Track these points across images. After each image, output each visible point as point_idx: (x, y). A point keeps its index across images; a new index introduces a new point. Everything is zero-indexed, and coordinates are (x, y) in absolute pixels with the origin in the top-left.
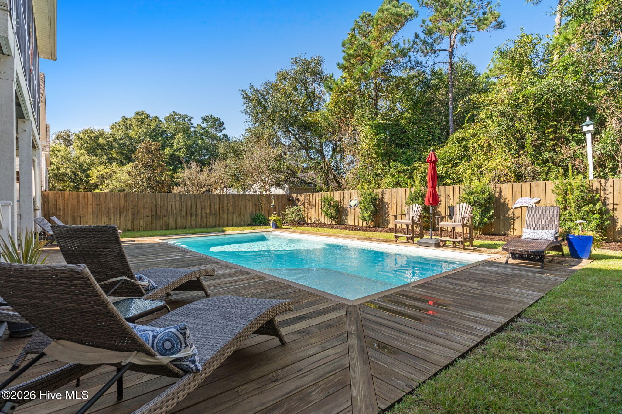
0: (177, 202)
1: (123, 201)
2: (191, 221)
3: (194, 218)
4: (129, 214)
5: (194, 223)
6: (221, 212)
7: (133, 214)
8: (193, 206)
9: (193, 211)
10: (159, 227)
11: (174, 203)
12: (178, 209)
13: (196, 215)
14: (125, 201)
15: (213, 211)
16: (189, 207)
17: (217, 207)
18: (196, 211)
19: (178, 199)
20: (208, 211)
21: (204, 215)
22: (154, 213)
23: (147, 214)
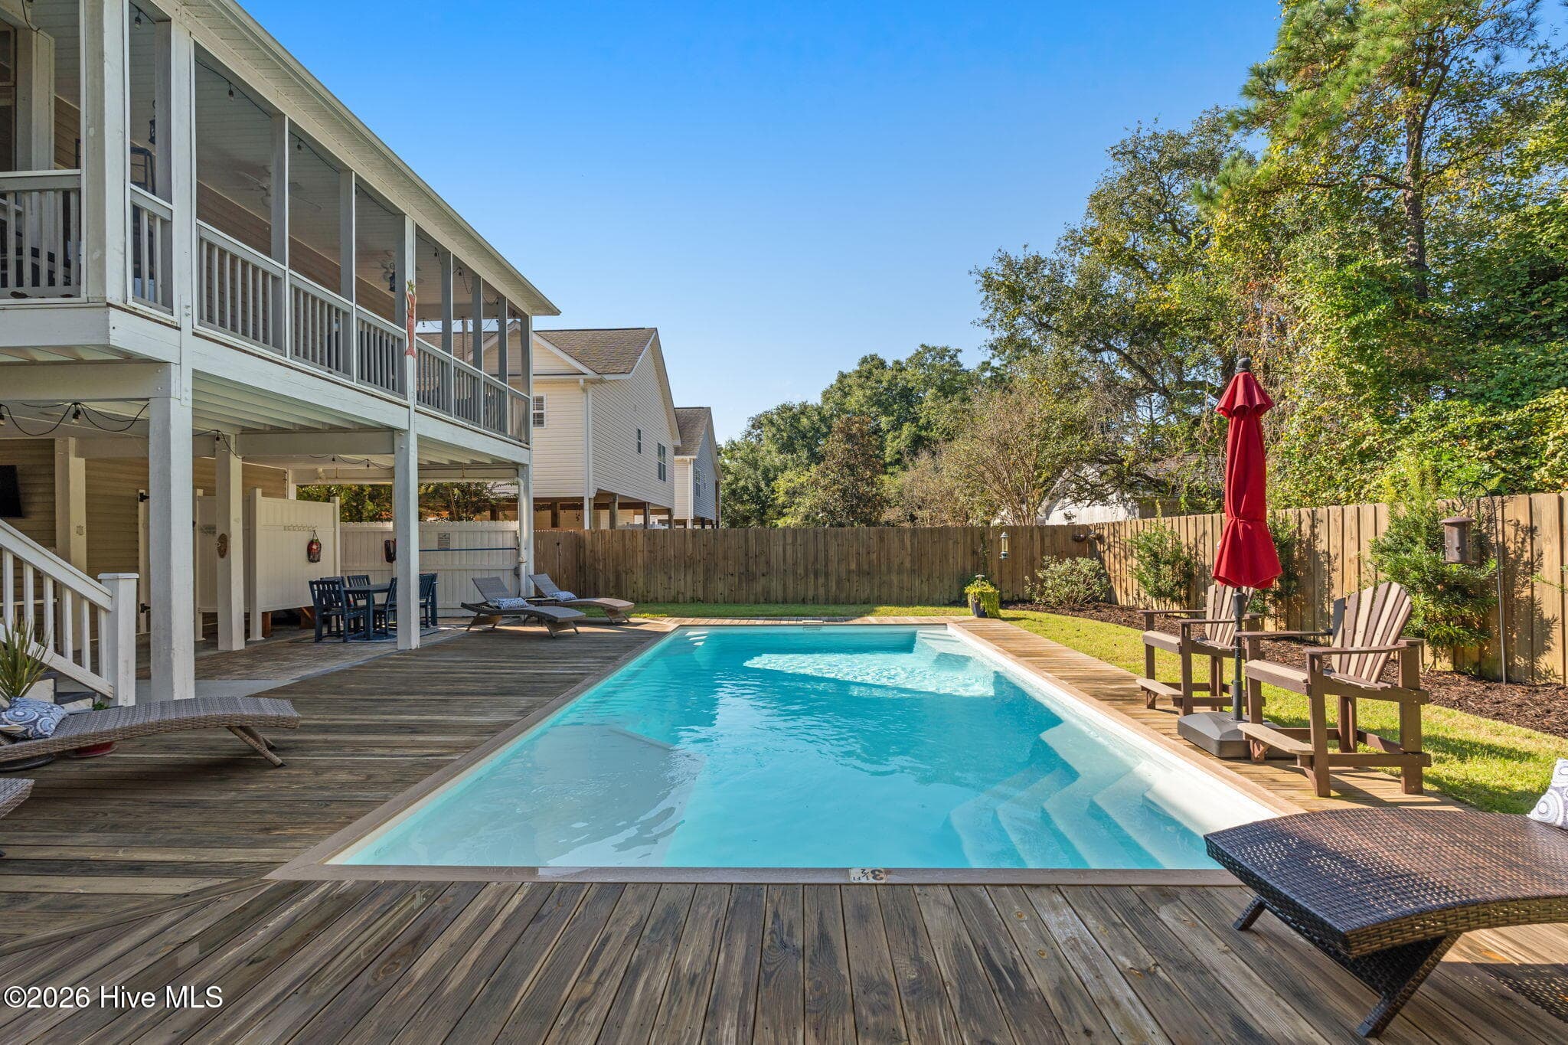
0: (788, 547)
1: (690, 546)
2: (816, 588)
3: (821, 581)
4: (700, 569)
5: (822, 591)
6: (884, 568)
7: (707, 571)
8: (821, 555)
9: (820, 566)
10: (752, 598)
11: (781, 549)
12: (790, 561)
13: (827, 575)
14: (694, 544)
15: (866, 567)
16: (811, 559)
17: (874, 556)
18: (826, 565)
19: (789, 540)
20: (853, 566)
21: (844, 575)
22: (743, 570)
23: (731, 570)
